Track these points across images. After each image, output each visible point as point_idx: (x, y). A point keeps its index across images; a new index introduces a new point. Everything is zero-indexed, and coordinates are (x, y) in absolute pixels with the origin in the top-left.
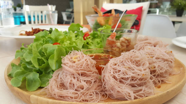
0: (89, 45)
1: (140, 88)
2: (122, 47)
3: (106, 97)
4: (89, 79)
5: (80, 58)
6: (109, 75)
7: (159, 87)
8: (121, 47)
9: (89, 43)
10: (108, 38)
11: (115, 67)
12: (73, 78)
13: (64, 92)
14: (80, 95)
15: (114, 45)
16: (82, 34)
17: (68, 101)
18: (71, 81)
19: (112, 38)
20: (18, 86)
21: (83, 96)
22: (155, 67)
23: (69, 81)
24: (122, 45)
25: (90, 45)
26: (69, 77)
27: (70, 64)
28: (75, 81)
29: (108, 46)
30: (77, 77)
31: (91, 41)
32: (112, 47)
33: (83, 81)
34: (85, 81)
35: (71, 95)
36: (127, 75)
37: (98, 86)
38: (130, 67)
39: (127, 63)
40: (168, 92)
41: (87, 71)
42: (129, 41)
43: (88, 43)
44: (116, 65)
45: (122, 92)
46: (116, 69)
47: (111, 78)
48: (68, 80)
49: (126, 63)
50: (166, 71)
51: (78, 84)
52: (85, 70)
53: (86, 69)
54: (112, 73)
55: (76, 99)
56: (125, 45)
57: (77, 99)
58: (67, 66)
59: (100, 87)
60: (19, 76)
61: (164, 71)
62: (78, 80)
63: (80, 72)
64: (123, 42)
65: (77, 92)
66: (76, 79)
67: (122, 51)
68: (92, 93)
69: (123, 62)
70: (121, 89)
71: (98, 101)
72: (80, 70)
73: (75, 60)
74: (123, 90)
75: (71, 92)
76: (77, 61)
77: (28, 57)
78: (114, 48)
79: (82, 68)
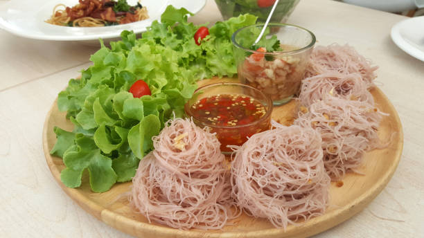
0: (206, 58)
1: (301, 202)
2: (276, 78)
3: (238, 213)
4: (206, 182)
5: (190, 139)
7: (340, 185)
8: (274, 79)
9: (207, 53)
10: (248, 59)
11: (256, 160)
12: (176, 182)
13: (161, 209)
14: (190, 216)
15: (260, 73)
16: (191, 30)
17: (172, 228)
18: (174, 187)
19: (257, 60)
20: (76, 186)
21: (195, 217)
22: (335, 148)
23: (170, 187)
24: (276, 74)
25: (210, 56)
26: (168, 179)
27: (171, 154)
28: (180, 188)
29: (247, 74)
30: (184, 182)
31: (211, 48)
32: (256, 76)
33: (194, 187)
34: (199, 187)
35: (174, 217)
36: (280, 178)
37: (225, 189)
38: (285, 163)
40: (353, 206)
41: (203, 168)
42: (293, 66)
43: (204, 53)
44: (258, 154)
45: (267, 212)
46: (258, 166)
47: (248, 186)
48: (167, 185)
49: (279, 154)
50: (358, 153)
51: (185, 193)
52: (199, 167)
53: (200, 165)
54: (250, 175)
55: (184, 225)
56: (283, 74)
57: (186, 224)
58: (165, 160)
59: (228, 190)
60: (73, 161)
61: (355, 154)
62: (185, 186)
63: (189, 171)
64: (279, 68)
65: (185, 210)
66: (182, 183)
67: (277, 85)
68: (212, 210)
69: (274, 152)
70: (266, 206)
71: (223, 224)
72: (189, 168)
73: (181, 146)
74: (269, 209)
75: (173, 210)
76: (183, 149)
77: (85, 121)
78: (260, 80)
79: (194, 164)
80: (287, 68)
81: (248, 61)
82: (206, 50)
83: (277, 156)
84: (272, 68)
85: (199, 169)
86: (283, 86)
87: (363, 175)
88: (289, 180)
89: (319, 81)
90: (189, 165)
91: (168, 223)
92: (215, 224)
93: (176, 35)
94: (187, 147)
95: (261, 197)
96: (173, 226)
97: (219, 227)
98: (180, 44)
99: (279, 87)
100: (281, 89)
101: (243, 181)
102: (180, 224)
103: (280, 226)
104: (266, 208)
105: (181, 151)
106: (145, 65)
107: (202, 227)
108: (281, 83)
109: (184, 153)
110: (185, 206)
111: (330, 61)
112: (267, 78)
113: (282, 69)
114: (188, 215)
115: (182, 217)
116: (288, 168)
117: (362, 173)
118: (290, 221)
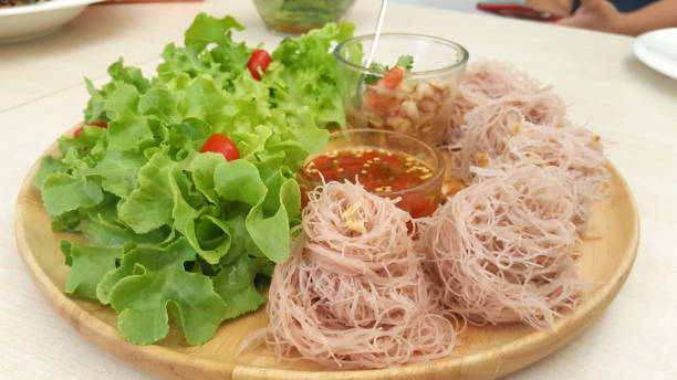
0: (277, 101)
2: (420, 116)
3: (462, 324)
6: (471, 262)
8: (417, 116)
9: (277, 93)
10: (374, 87)
12: (363, 290)
13: (348, 341)
14: (399, 342)
15: (395, 110)
16: (241, 56)
17: (374, 369)
18: (361, 299)
19: (391, 88)
20: (156, 340)
23: (356, 302)
24: (421, 109)
26: (346, 286)
27: (347, 242)
28: (372, 298)
30: (376, 286)
31: (282, 83)
32: (386, 116)
33: (393, 291)
34: (398, 290)
36: (526, 253)
38: (528, 226)
39: (518, 216)
41: (399, 257)
42: (445, 93)
43: (272, 92)
45: (519, 308)
46: (484, 240)
47: (483, 271)
49: (515, 213)
51: (382, 305)
52: (395, 256)
53: (395, 251)
58: (340, 252)
62: (380, 293)
63: (384, 265)
64: (425, 98)
65: (389, 333)
66: (373, 288)
67: (421, 128)
68: (426, 326)
69: (506, 212)
70: (514, 299)
71: (451, 346)
72: (380, 260)
73: (359, 225)
74: (522, 304)
75: (370, 337)
76: (364, 230)
77: (140, 215)
78: (394, 122)
79: (388, 252)
80: (437, 97)
81: (375, 91)
82: (275, 87)
83: (512, 217)
84: (415, 100)
85: (395, 260)
86: (429, 128)
87: (598, 239)
88: (542, 251)
89: (499, 110)
90: (379, 256)
91: (364, 362)
92: (438, 349)
93: (219, 65)
94: (369, 227)
95: (505, 287)
96: (376, 365)
97: (445, 353)
98: (229, 81)
99: (425, 130)
100: (426, 133)
101: (472, 266)
102: (389, 359)
103: (543, 327)
104: (516, 302)
105: (360, 234)
106: (222, 106)
107: (419, 358)
108: (427, 124)
109: (366, 236)
110: (386, 327)
111: (484, 85)
112: (406, 117)
113: (431, 100)
114: (394, 341)
115: (388, 346)
116: (534, 234)
117: (597, 235)
118: (556, 314)
